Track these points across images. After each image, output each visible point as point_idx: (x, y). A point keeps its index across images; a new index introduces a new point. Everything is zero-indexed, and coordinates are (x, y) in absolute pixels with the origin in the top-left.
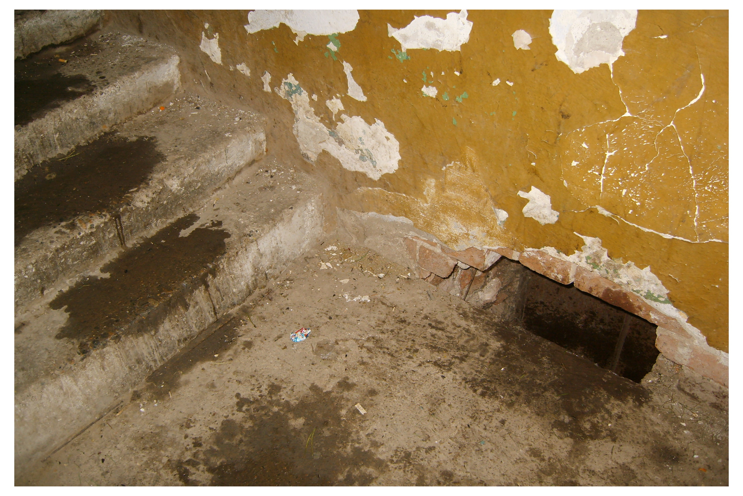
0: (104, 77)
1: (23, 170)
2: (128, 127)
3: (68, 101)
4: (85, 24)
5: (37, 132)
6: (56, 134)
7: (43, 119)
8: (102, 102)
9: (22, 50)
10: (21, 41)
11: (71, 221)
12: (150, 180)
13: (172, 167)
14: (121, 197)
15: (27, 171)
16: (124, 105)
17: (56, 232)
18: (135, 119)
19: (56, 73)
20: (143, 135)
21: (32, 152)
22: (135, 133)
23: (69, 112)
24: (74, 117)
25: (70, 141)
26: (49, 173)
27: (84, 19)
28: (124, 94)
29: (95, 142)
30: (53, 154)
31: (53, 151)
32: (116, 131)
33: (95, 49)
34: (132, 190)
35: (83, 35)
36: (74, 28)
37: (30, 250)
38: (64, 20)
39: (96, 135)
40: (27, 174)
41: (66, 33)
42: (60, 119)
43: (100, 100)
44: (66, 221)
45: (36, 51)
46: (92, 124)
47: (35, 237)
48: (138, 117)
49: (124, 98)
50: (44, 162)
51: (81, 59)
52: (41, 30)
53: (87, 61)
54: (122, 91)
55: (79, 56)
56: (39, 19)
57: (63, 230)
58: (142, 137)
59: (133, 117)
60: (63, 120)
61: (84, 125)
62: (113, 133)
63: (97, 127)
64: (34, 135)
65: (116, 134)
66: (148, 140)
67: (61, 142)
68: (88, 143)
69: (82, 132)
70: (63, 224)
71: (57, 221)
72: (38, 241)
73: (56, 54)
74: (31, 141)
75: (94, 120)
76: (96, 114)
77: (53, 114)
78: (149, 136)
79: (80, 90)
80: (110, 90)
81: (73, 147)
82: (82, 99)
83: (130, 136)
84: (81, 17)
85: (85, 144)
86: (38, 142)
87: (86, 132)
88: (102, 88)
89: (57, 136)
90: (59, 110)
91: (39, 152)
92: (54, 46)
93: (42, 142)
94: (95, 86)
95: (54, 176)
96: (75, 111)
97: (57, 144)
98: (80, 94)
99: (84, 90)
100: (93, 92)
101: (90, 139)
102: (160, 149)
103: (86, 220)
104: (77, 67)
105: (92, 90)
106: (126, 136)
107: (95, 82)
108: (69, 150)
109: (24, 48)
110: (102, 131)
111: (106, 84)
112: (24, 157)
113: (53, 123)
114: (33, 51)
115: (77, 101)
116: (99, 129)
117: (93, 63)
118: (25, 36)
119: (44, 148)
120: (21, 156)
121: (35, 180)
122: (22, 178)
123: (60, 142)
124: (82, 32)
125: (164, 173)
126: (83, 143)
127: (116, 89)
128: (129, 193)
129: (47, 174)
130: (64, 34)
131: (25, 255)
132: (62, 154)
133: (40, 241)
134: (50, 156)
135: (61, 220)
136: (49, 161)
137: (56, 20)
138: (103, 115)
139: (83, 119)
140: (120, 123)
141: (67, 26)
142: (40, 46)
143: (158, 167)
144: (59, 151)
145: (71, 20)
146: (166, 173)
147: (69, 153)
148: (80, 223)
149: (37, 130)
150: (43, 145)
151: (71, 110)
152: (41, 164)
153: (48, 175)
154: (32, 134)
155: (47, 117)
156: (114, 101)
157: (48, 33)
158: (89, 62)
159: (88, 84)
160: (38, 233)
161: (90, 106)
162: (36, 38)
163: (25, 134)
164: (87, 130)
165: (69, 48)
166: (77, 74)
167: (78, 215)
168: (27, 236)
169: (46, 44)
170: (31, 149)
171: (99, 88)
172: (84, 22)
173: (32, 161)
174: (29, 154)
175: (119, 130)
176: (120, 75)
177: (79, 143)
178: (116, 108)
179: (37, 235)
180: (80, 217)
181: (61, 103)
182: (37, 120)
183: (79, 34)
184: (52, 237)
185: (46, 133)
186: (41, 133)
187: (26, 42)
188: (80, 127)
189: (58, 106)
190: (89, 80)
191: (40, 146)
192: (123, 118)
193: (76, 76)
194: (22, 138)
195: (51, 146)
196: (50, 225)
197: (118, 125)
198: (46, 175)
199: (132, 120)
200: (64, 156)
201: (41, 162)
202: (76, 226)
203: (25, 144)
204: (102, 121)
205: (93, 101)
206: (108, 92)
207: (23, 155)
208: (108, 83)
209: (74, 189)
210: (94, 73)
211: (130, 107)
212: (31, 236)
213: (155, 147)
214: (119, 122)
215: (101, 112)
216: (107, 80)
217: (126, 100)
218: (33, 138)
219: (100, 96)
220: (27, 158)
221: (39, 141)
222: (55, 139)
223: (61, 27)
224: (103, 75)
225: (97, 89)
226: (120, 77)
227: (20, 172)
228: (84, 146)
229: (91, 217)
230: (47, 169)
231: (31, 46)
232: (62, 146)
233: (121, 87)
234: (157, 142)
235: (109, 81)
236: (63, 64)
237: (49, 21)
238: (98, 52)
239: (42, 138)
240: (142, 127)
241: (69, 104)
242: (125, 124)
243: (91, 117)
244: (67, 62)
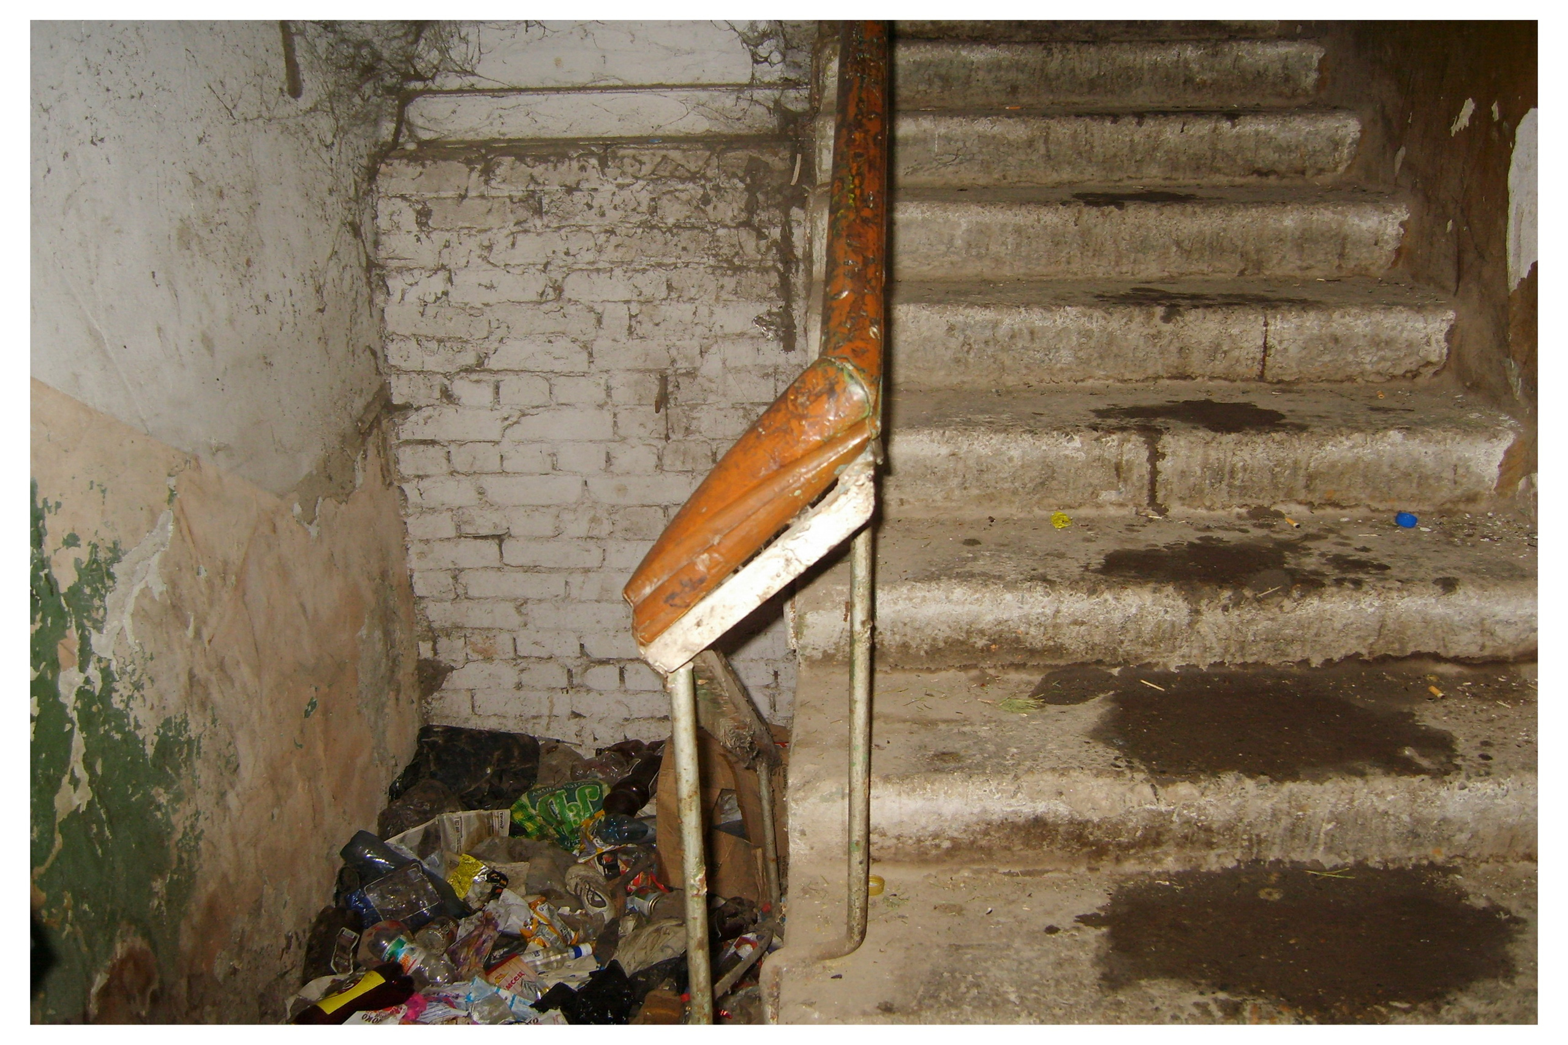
0: (1488, 758)
1: (1231, 858)
2: (1485, 873)
3: (1387, 773)
4: (1522, 640)
5: (1293, 803)
6: (1329, 822)
7: (1318, 786)
8: (1456, 802)
9: (1372, 644)
10: (1377, 627)
11: (1238, 999)
12: (1448, 1003)
13: (1514, 1002)
14: (1364, 1005)
15: (1235, 864)
16: (1500, 828)
17: (1197, 1005)
18: (1511, 863)
19: (1406, 711)
20: (1504, 904)
21: (1263, 835)
22: (1492, 893)
23: (1377, 794)
24: (1382, 808)
25: (1350, 847)
26: (1274, 887)
27: (1525, 630)
28: (1510, 807)
29: (1400, 871)
30: (1302, 856)
31: (1307, 850)
32: (1456, 870)
33: (1516, 694)
34: (1396, 1004)
35: (1508, 658)
36: (1494, 640)
37: (1127, 1009)
38: (1483, 619)
39: (1410, 859)
40: (1234, 868)
41: (1475, 643)
42: (1352, 800)
43: (1452, 797)
44: (1230, 993)
45: (1397, 654)
46: (1413, 835)
47: (1154, 992)
48: (1521, 863)
49: (1508, 815)
50: (1279, 861)
51: (1475, 702)
52: (1426, 622)
53: (1482, 710)
54: (1511, 801)
55: (1474, 695)
56: (1433, 601)
57: (1213, 1007)
58: (1498, 909)
59: (1509, 859)
60: (1356, 803)
61: (1395, 829)
62: (1446, 870)
63: (1421, 844)
64: (1285, 806)
65: (1451, 877)
66: (1508, 921)
67: (1332, 840)
68: (1386, 867)
69: (1385, 841)
70: (1222, 996)
71: (1214, 984)
72: (1153, 1001)
73: (1433, 674)
74: (1274, 815)
75: (1420, 830)
76: (1430, 820)
77: (1343, 784)
78: (1514, 914)
79: (1425, 763)
80: (1487, 787)
81: (1350, 860)
82: (1416, 780)
83: (1475, 894)
84: (1520, 624)
85: (1377, 866)
86: (1285, 822)
87: (1391, 844)
88: (1468, 778)
89: (1330, 826)
90: (1359, 782)
91: (1277, 841)
92: (1437, 658)
93: (1294, 825)
94: (1458, 768)
95: (1276, 896)
96: (1390, 797)
97: (1321, 841)
98: (1419, 771)
99: (1432, 767)
100: (1447, 778)
101: (1393, 861)
102: (1517, 951)
103: (1267, 1012)
104: (1452, 715)
105: (1447, 773)
106: (1470, 890)
107: (1464, 760)
108: (1339, 861)
109: (1377, 641)
110: (1426, 857)
111: (1482, 772)
112: (1245, 837)
113: (1333, 800)
114: (1391, 653)
115: (1405, 780)
116: (1423, 851)
117: (1491, 720)
118: (1389, 622)
119: (1293, 838)
120: (1240, 833)
121: (1239, 886)
122: (1219, 871)
123: (1328, 840)
124: (1509, 652)
125: (1488, 1004)
126: (1374, 862)
127: (1499, 791)
128: (1386, 1005)
129: (1268, 886)
130: (1468, 644)
131: (1113, 1014)
132: (1322, 865)
133: (1157, 1004)
134: (1296, 856)
135: (1223, 988)
136: (1288, 866)
137: (1465, 613)
138: (1444, 827)
139: (1398, 817)
140: (1474, 859)
141: (1482, 631)
142: (1410, 649)
143: (1485, 985)
144: (1320, 855)
145: (1497, 623)
146: (1492, 1008)
147: (1336, 867)
148: (1251, 1012)
149: (1295, 800)
150: (1292, 831)
151: (1382, 792)
152: (1271, 862)
153: (1267, 890)
154: (1282, 803)
155: (1328, 785)
156: (1483, 811)
157: (1439, 631)
158: (1484, 716)
159: (1448, 757)
160: (1165, 987)
161: (1427, 801)
162: (1409, 633)
163: (1268, 798)
164: (1396, 842)
165: (1465, 671)
166: (1444, 728)
167: (1260, 994)
168: (1143, 982)
169: (1423, 649)
170: (1265, 828)
171: (1463, 774)
172: (1523, 636)
173: (1255, 850)
174: (1258, 835)
175: (1464, 871)
176: (1523, 768)
177: (1366, 859)
178: (1480, 827)
179: (1161, 989)
180: (1260, 1001)
181: (1372, 771)
182: (1307, 782)
183: (1499, 654)
184: (1180, 1008)
185: (1310, 812)
186: (1300, 808)
187: (1386, 632)
188: (1385, 830)
189: (1362, 774)
190: (1455, 750)
191: (1285, 829)
192: (1486, 852)
193: (1439, 731)
194: (1259, 802)
195: (1307, 838)
196: (1197, 984)
197: (1469, 859)
198: (1263, 887)
199: (1502, 863)
200: (1323, 870)
201: (1272, 859)
202: (1241, 1014)
203: (1260, 814)
204: (1437, 839)
205: (1437, 794)
206: (1478, 789)
207: (1245, 832)
208: (1488, 774)
209: (1292, 942)
210: (1476, 742)
211: (1513, 838)
212: (1150, 986)
213: (1511, 941)
214: (1472, 854)
215: (1444, 820)
216: (1490, 767)
217: (1510, 820)
218: (1280, 811)
219: (1456, 790)
220: (1250, 840)
221: (1289, 821)
222: (1323, 830)
223: (1469, 630)
224: (1491, 752)
225: (1458, 774)
226: (1522, 772)
227: (1222, 859)
228: (1374, 870)
229: (1280, 1013)
230: (1273, 878)
231: (1393, 643)
232: (1329, 849)
233: (1512, 793)
234: (1521, 932)
235: (1493, 770)
236: (1432, 698)
237: (1450, 611)
238: (1516, 702)
239: (1298, 818)
240: (1513, 887)
241: (1385, 780)
242: (1483, 866)
243: (1418, 821)
244: (1443, 697)
